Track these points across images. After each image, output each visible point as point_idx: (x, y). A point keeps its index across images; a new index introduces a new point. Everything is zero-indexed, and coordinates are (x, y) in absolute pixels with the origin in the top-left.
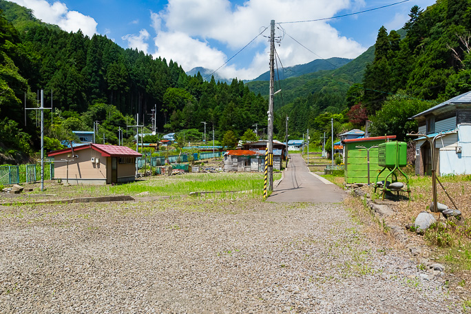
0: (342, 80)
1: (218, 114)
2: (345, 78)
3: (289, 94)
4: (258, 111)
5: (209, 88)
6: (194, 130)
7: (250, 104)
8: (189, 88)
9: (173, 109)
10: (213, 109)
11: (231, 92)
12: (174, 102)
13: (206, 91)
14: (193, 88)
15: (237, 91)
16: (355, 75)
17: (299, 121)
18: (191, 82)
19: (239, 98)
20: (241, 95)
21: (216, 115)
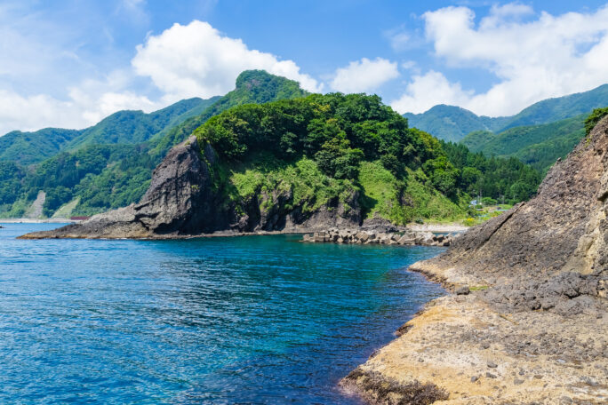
18: (477, 160)
19: (516, 172)
20: (518, 169)
21: (501, 188)
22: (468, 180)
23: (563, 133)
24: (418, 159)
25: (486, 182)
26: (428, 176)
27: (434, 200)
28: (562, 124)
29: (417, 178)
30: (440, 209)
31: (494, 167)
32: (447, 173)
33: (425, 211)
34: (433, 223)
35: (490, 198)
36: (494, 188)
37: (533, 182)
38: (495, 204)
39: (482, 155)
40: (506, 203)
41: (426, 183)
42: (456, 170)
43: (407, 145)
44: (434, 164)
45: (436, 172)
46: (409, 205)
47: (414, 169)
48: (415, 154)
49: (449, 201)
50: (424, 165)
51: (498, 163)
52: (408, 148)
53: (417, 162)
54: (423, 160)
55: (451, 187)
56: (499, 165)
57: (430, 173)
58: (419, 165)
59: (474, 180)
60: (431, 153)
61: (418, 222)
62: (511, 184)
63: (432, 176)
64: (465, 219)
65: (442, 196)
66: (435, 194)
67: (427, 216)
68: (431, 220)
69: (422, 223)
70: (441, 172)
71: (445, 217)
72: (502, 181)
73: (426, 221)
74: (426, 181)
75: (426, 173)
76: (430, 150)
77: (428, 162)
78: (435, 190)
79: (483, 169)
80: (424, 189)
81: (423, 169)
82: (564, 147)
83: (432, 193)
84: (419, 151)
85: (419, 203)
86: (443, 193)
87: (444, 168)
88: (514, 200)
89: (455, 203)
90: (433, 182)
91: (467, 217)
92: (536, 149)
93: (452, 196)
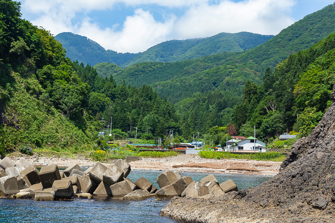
0: (247, 70)
1: (135, 117)
2: (251, 68)
3: (187, 84)
4: (165, 114)
5: (122, 91)
6: (118, 130)
7: (158, 108)
8: (105, 90)
9: (96, 111)
10: (130, 112)
11: (142, 97)
12: (97, 105)
13: (120, 94)
14: (108, 91)
15: (147, 96)
16: (263, 63)
17: (199, 121)
18: (106, 85)
19: (149, 102)
20: (150, 99)
21: (133, 119)
22: (95, 107)
23: (188, 73)
24: (31, 61)
25: (116, 111)
26: (45, 87)
27: (51, 122)
28: (187, 64)
29: (28, 89)
30: (59, 135)
31: (124, 95)
32: (71, 87)
33: (36, 136)
34: (47, 154)
35: (119, 130)
36: (125, 119)
37: (167, 115)
38: (125, 137)
39: (112, 80)
40: (138, 138)
41: (41, 97)
42: (84, 85)
43: (17, 39)
44: (55, 72)
45: (56, 83)
46: (12, 125)
47: (24, 75)
48: (28, 54)
49: (72, 125)
50: (40, 72)
51: (130, 92)
52: (18, 44)
53: (30, 66)
54: (40, 64)
55: (75, 105)
56: (130, 93)
57: (48, 83)
58: (32, 70)
59: (102, 108)
60: (51, 58)
61: (24, 152)
62: (144, 116)
63: (50, 88)
64: (93, 151)
65: (63, 117)
66: (53, 114)
67: (38, 145)
68: (45, 150)
69: (31, 154)
70: (64, 85)
71: (65, 146)
72: (134, 111)
73: (37, 150)
74: (41, 93)
75: (41, 83)
76: (50, 53)
77: (45, 68)
78: (53, 108)
79: (113, 97)
80: (38, 104)
81: (38, 78)
82: (190, 85)
83: (49, 111)
84: (32, 51)
85: (28, 124)
86: (65, 113)
87: (67, 80)
88: (146, 134)
89: (80, 128)
90: (51, 96)
91: (95, 149)
92: (163, 86)
93: (76, 118)
